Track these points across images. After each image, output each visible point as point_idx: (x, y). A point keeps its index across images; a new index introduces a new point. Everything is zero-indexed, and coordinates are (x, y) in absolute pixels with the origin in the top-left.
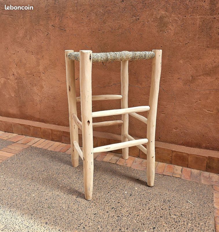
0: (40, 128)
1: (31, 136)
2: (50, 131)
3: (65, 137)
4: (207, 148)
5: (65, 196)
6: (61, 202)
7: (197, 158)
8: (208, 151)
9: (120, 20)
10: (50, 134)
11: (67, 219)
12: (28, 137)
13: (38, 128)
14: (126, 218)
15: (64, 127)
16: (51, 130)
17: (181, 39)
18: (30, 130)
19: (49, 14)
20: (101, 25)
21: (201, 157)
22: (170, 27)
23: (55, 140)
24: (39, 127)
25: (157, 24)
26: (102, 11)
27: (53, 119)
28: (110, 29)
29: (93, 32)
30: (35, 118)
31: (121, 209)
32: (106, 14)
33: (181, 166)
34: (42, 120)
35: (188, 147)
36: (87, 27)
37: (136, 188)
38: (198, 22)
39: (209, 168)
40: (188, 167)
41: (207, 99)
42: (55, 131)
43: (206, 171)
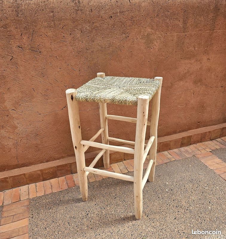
0: (24, 174)
1: (11, 188)
2: (39, 172)
3: (60, 170)
4: (180, 132)
5: (139, 222)
6: (144, 228)
7: (175, 141)
8: (180, 133)
9: (109, 38)
10: (39, 175)
11: (167, 236)
12: (7, 191)
13: (21, 175)
14: (192, 208)
15: (55, 161)
16: (41, 170)
17: (163, 53)
18: (7, 182)
19: (10, 31)
20: (89, 43)
21: (178, 140)
22: (155, 43)
23: (48, 178)
24: (22, 173)
25: (145, 41)
26: (88, 28)
27: (38, 158)
28: (100, 48)
29: (80, 51)
30: (10, 166)
31: (181, 203)
32: (94, 31)
33: (166, 151)
34: (22, 164)
35: (168, 136)
36: (72, 46)
37: (167, 183)
38: (175, 38)
39: (183, 145)
40: (170, 150)
41: (180, 98)
42: (45, 170)
43: (181, 147)
